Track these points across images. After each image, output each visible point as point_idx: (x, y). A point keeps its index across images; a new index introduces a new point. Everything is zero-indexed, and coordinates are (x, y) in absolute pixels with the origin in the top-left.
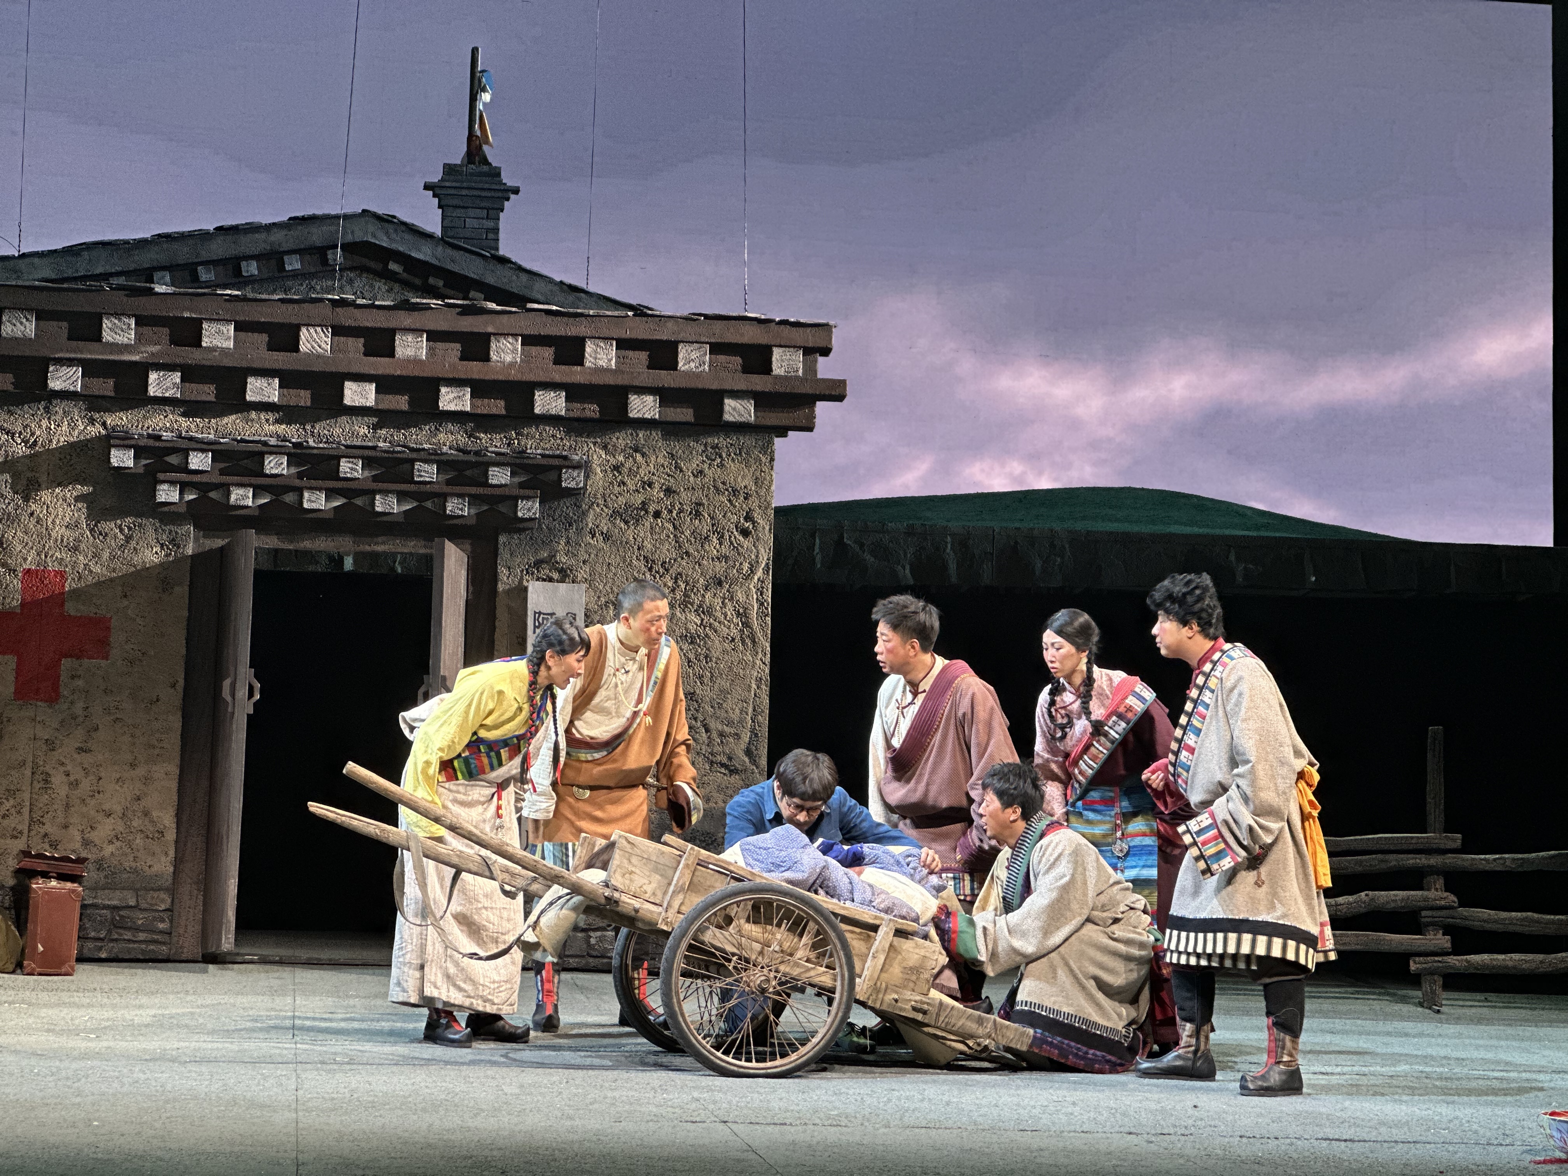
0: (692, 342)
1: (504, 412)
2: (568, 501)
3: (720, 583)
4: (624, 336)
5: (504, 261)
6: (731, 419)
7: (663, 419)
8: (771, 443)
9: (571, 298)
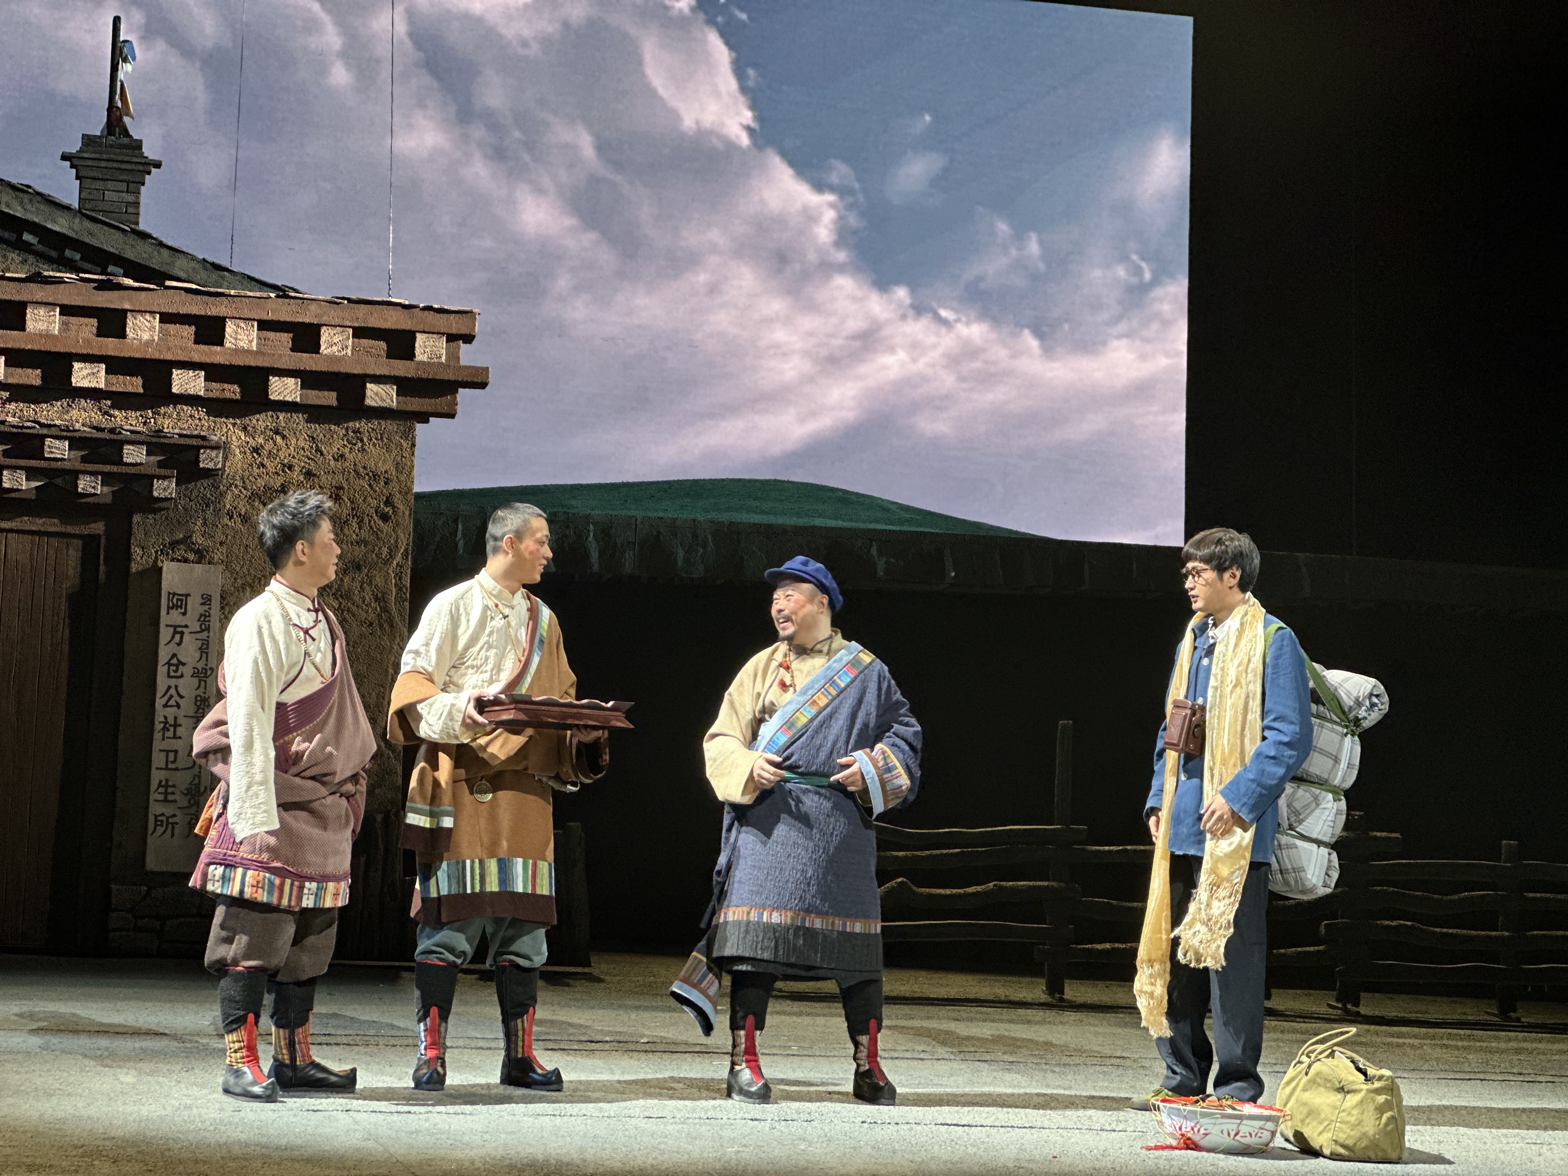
0: (335, 326)
1: (141, 391)
2: (205, 482)
3: (358, 567)
4: (265, 318)
5: (144, 236)
6: (373, 404)
7: (305, 402)
8: (412, 429)
9: (215, 275)
